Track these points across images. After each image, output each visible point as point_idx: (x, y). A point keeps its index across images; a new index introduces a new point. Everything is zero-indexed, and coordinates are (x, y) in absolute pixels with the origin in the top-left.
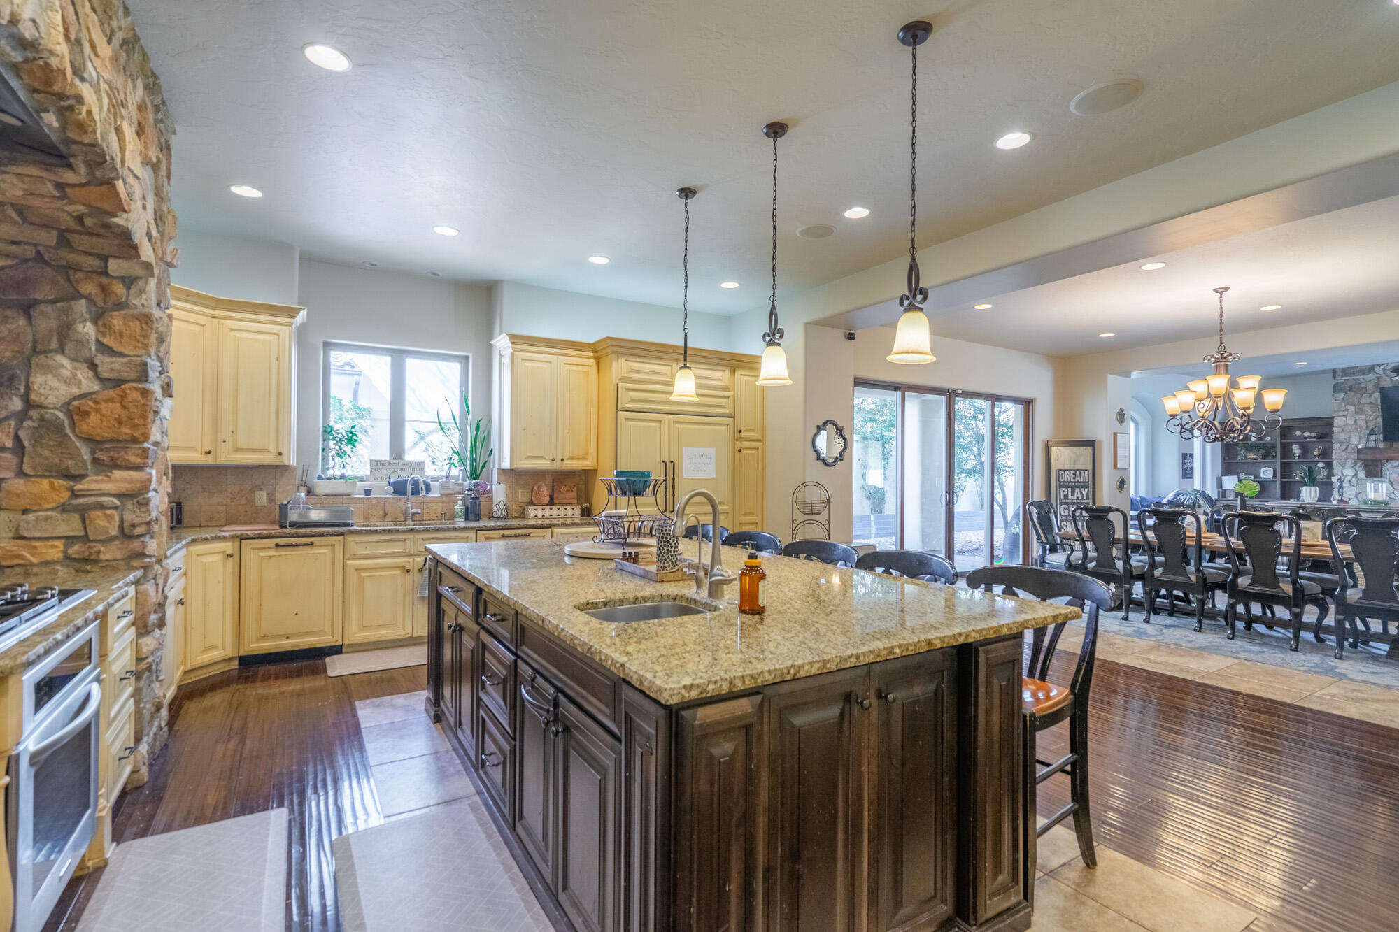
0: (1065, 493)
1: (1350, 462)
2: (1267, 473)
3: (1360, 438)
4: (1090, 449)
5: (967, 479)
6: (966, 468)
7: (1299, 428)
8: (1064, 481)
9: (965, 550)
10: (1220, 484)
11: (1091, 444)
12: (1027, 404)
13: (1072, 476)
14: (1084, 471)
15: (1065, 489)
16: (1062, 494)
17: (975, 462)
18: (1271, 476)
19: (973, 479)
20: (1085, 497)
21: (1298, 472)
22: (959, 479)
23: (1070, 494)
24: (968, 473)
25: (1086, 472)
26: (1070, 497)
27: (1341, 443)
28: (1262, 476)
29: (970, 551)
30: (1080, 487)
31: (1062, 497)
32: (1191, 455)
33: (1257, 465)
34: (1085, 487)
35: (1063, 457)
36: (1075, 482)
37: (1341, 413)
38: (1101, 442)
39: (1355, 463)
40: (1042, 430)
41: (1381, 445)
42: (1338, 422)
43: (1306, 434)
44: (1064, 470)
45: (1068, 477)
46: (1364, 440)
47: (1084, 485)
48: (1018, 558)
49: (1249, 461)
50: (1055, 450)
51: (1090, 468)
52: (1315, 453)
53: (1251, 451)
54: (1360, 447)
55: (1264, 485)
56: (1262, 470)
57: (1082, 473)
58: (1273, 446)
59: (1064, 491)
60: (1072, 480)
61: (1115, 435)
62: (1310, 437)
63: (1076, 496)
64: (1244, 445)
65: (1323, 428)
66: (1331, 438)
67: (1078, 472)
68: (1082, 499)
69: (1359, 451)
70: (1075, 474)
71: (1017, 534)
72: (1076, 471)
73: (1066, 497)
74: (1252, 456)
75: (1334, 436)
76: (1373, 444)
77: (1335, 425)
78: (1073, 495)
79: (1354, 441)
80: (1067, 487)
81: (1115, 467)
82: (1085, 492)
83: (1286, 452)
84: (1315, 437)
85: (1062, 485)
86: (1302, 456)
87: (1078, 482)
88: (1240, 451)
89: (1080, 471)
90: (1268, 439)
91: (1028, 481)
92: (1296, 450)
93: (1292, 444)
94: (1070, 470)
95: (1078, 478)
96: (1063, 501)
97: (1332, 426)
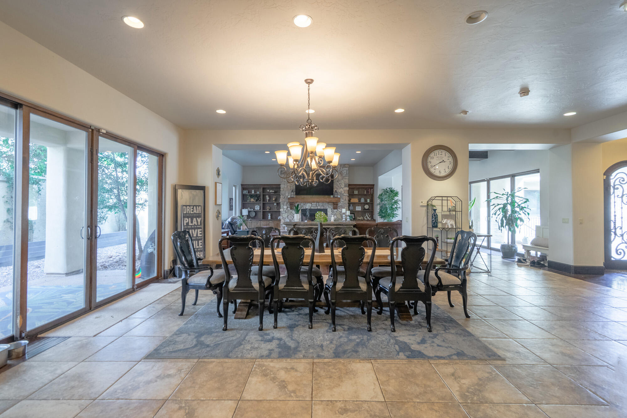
0: (187, 222)
1: (285, 203)
2: (257, 208)
3: (289, 193)
4: (202, 192)
5: (109, 212)
6: (108, 204)
7: (268, 188)
8: (186, 214)
9: (107, 264)
10: (241, 213)
11: (203, 188)
12: (161, 156)
13: (191, 210)
14: (199, 206)
15: (187, 219)
16: (185, 222)
17: (115, 201)
18: (259, 209)
19: (113, 212)
20: (199, 224)
21: (268, 207)
22: (101, 212)
23: (190, 222)
24: (110, 208)
25: (200, 207)
26: (190, 224)
27: (283, 195)
28: (256, 209)
29: (111, 265)
30: (196, 217)
31: (185, 224)
32: (233, 199)
33: (254, 204)
34: (199, 217)
35: (184, 196)
36: (193, 214)
37: (283, 183)
38: (208, 187)
39: (287, 203)
40: (172, 178)
41: (295, 196)
42: (282, 186)
43: (271, 191)
44: (186, 206)
45: (189, 210)
46: (290, 194)
47: (198, 216)
48: (154, 272)
49: (251, 202)
50: (180, 192)
51: (202, 205)
52: (274, 199)
53: (252, 198)
54: (289, 197)
55: (256, 212)
56: (256, 206)
57: (198, 207)
58: (260, 195)
59: (187, 220)
60: (192, 212)
61: (216, 183)
62: (272, 192)
63: (194, 223)
64: (250, 195)
65: (277, 188)
66: (280, 193)
67: (195, 207)
68: (198, 225)
69: (289, 199)
70: (193, 208)
71: (151, 254)
72: (194, 206)
73: (188, 224)
74: (252, 200)
75: (281, 192)
76: (292, 196)
77: (281, 188)
78: (192, 222)
79: (287, 195)
80: (188, 217)
81: (216, 204)
82: (199, 220)
83: (264, 199)
84: (274, 193)
85: (186, 216)
86: (269, 200)
87: (195, 214)
88: (248, 198)
89: (196, 206)
90: (258, 193)
91: (162, 214)
92: (268, 198)
93: (266, 195)
94: (190, 206)
95: (195, 211)
96: (186, 227)
97: (280, 188)
